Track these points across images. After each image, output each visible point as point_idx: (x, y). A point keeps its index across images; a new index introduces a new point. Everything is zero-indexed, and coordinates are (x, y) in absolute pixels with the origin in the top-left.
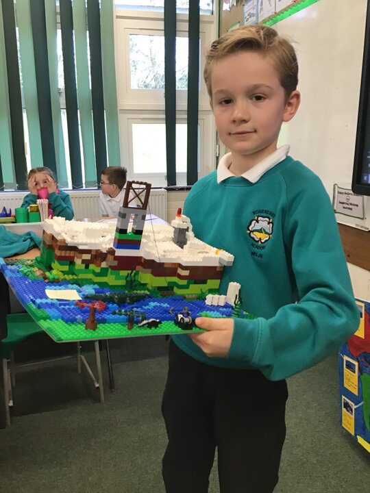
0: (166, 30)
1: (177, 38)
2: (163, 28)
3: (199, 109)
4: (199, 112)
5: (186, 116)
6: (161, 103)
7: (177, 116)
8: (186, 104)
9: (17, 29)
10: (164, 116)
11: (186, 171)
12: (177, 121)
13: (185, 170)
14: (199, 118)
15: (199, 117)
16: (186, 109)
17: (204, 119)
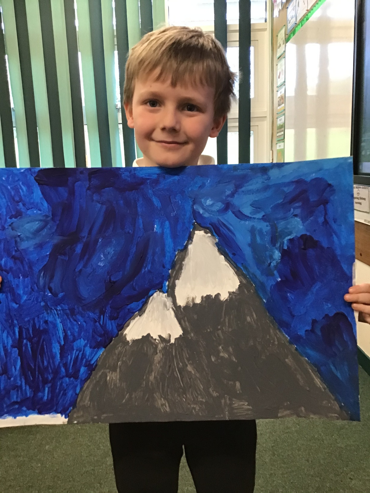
1: (227, 48)
12: (229, 130)
17: (258, 126)
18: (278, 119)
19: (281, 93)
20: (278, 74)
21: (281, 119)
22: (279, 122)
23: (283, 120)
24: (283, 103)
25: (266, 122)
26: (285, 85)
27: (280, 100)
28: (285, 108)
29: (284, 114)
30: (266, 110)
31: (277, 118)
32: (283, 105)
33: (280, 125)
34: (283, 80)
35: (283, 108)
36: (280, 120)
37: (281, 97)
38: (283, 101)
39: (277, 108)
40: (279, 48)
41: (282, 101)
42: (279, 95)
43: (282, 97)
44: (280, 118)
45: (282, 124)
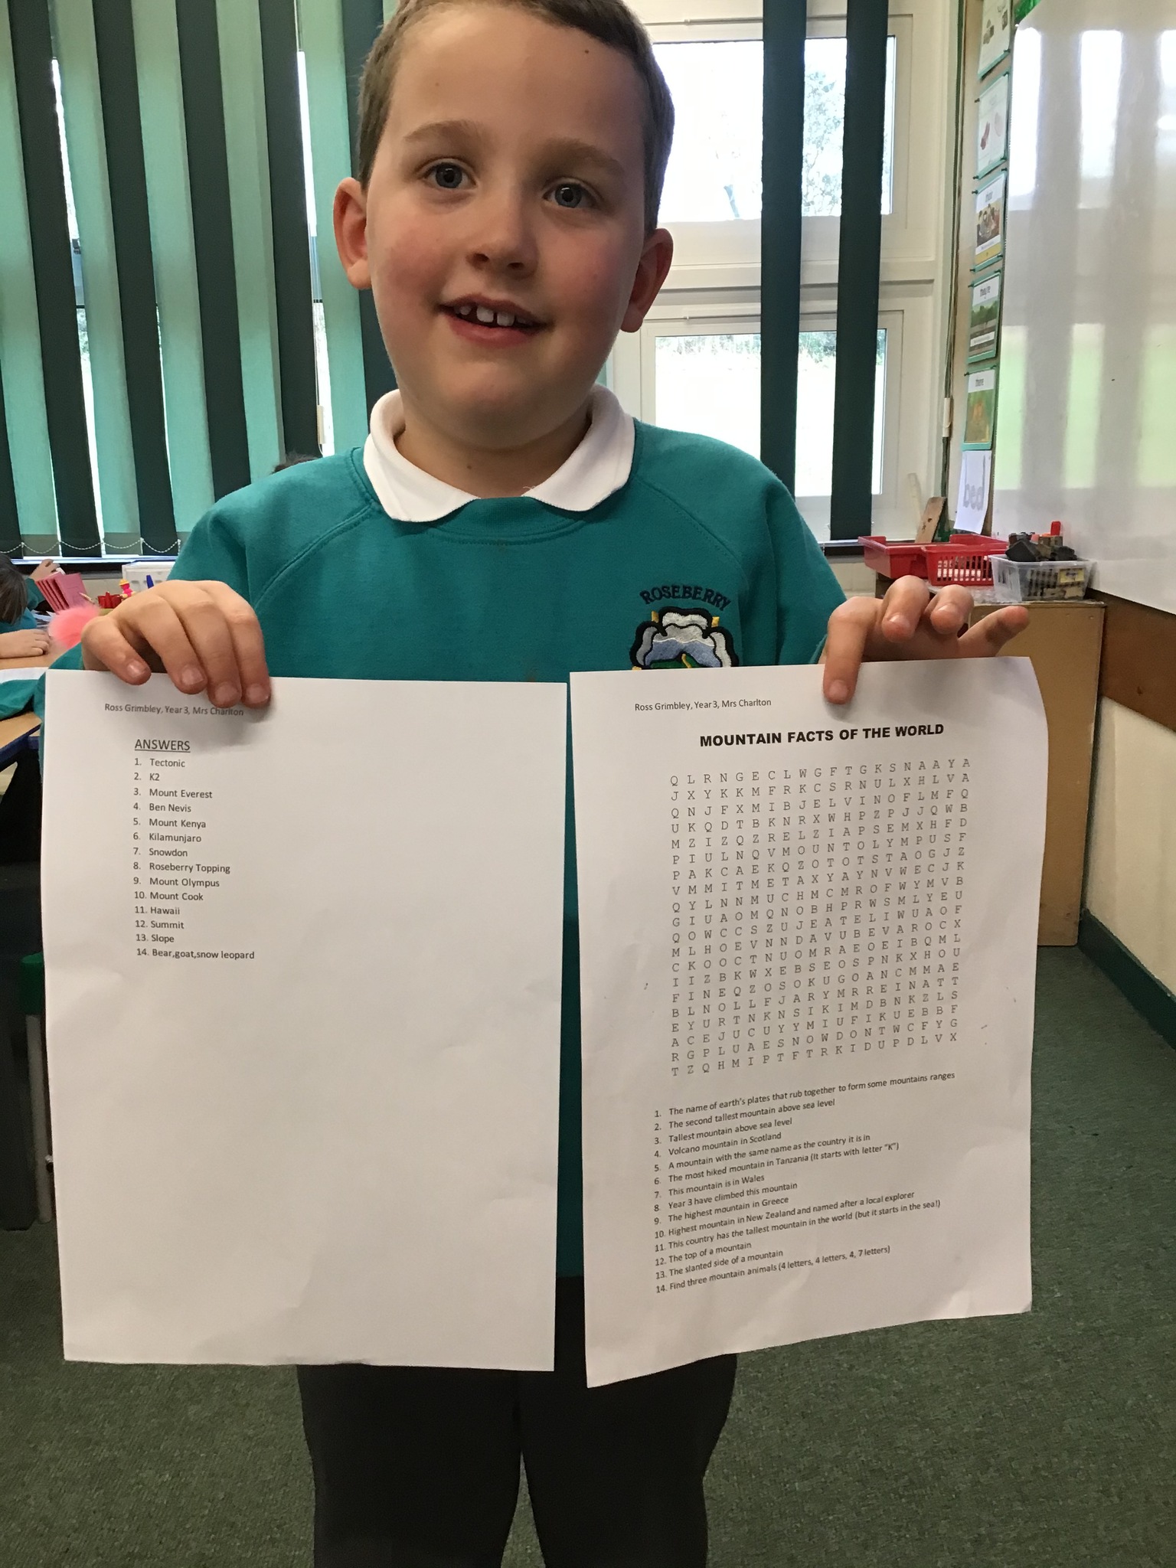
0: (768, 20)
1: (807, 42)
2: (760, 15)
3: (884, 276)
4: (882, 288)
5: (833, 305)
6: (749, 266)
7: (805, 306)
8: (837, 262)
9: (301, 56)
10: (756, 308)
11: (830, 494)
12: (802, 324)
13: (827, 490)
14: (880, 308)
15: (883, 304)
16: (836, 280)
17: (903, 311)
18: (977, 290)
19: (989, 197)
20: (981, 133)
21: (989, 288)
22: (981, 298)
23: (994, 293)
24: (995, 233)
25: (930, 299)
26: (1006, 170)
27: (986, 223)
28: (1004, 249)
29: (1001, 271)
30: (932, 259)
31: (972, 286)
32: (998, 239)
33: (982, 308)
34: (1001, 154)
35: (999, 251)
36: (983, 292)
37: (989, 212)
38: (997, 227)
39: (975, 251)
40: (987, 41)
41: (993, 227)
42: (981, 204)
43: (993, 211)
44: (984, 286)
45: (988, 306)
